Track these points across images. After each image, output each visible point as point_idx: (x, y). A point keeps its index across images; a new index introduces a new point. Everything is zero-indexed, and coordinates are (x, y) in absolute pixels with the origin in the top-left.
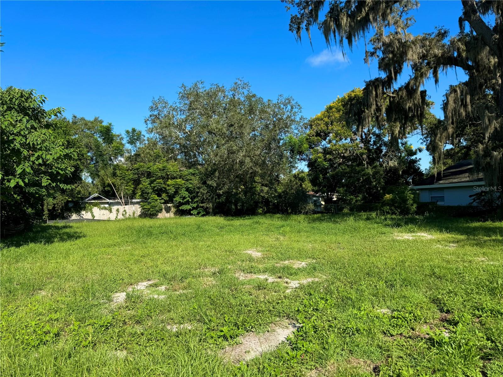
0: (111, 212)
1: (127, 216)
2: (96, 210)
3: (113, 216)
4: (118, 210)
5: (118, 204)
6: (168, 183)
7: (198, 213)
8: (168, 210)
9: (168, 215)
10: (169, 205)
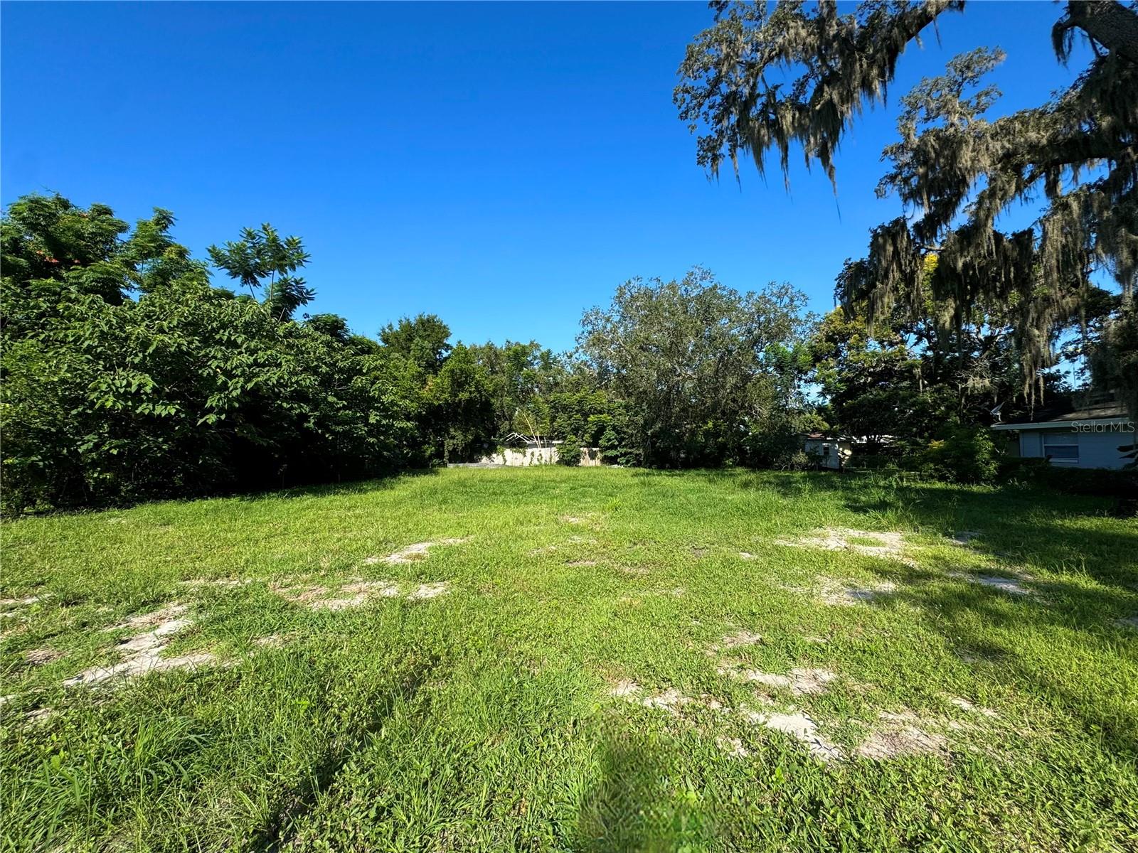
0: (525, 456)
1: (543, 462)
2: (508, 452)
3: (526, 462)
4: (532, 454)
5: (535, 445)
6: (589, 419)
7: (628, 462)
8: (593, 456)
9: (592, 463)
10: (594, 449)
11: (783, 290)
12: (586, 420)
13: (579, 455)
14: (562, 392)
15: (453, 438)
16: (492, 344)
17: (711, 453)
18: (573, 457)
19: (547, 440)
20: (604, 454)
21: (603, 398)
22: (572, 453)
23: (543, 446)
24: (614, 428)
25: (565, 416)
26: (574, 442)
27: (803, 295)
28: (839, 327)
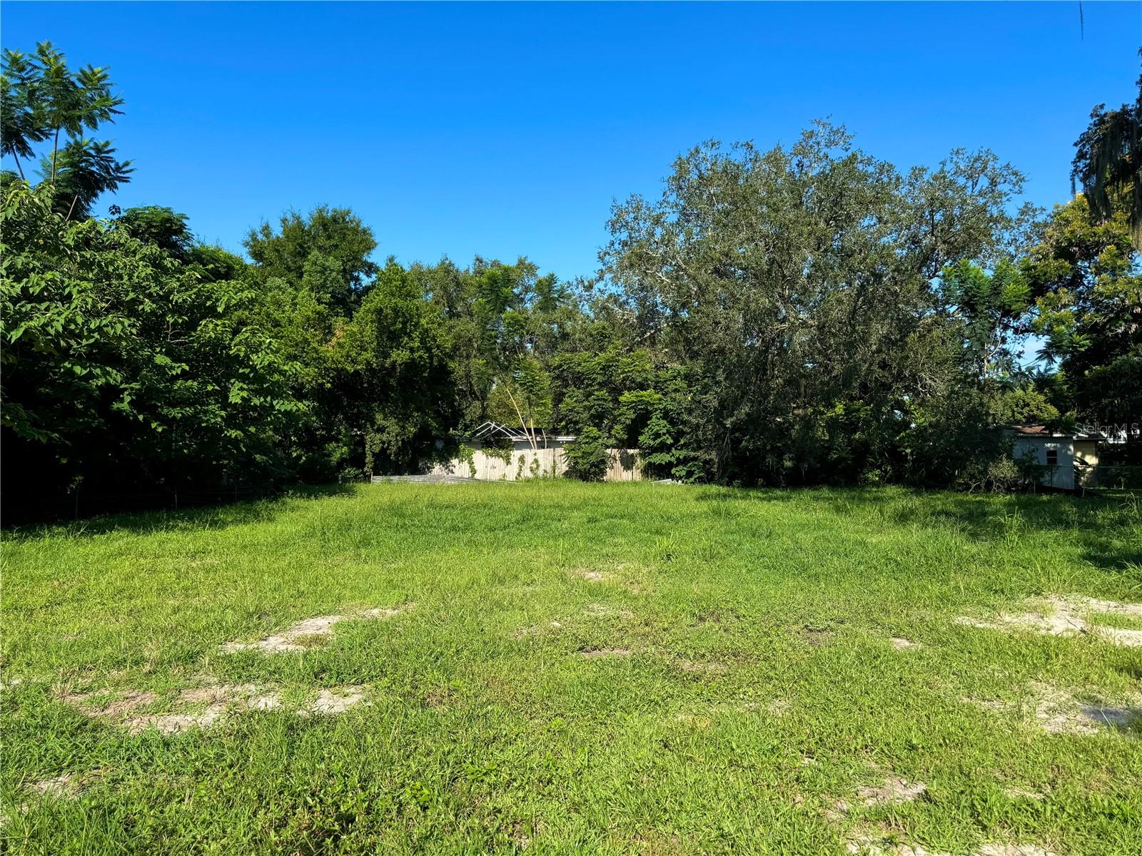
0: (508, 463)
1: (540, 473)
2: (479, 457)
3: (511, 472)
4: (522, 459)
6: (622, 399)
8: (628, 463)
9: (626, 476)
10: (631, 451)
11: (978, 165)
12: (616, 401)
13: (603, 462)
14: (574, 350)
15: (381, 430)
16: (451, 264)
17: (841, 460)
18: (593, 465)
19: (547, 436)
20: (648, 460)
21: (646, 361)
22: (593, 459)
23: (541, 445)
24: (666, 415)
25: (579, 393)
26: (595, 439)
27: (1015, 174)
28: (1079, 233)
